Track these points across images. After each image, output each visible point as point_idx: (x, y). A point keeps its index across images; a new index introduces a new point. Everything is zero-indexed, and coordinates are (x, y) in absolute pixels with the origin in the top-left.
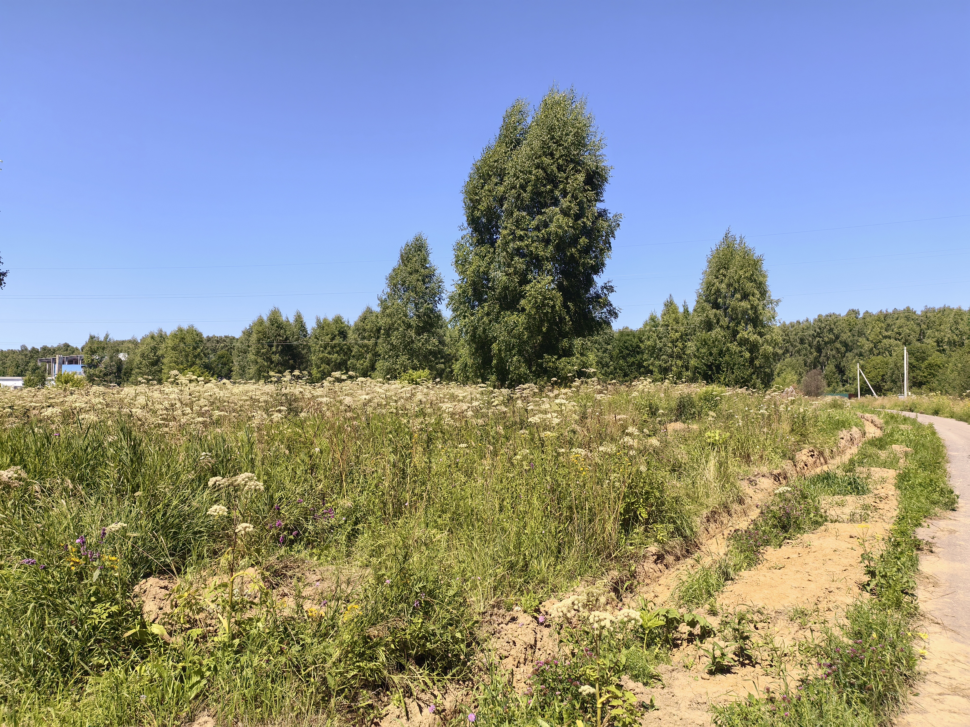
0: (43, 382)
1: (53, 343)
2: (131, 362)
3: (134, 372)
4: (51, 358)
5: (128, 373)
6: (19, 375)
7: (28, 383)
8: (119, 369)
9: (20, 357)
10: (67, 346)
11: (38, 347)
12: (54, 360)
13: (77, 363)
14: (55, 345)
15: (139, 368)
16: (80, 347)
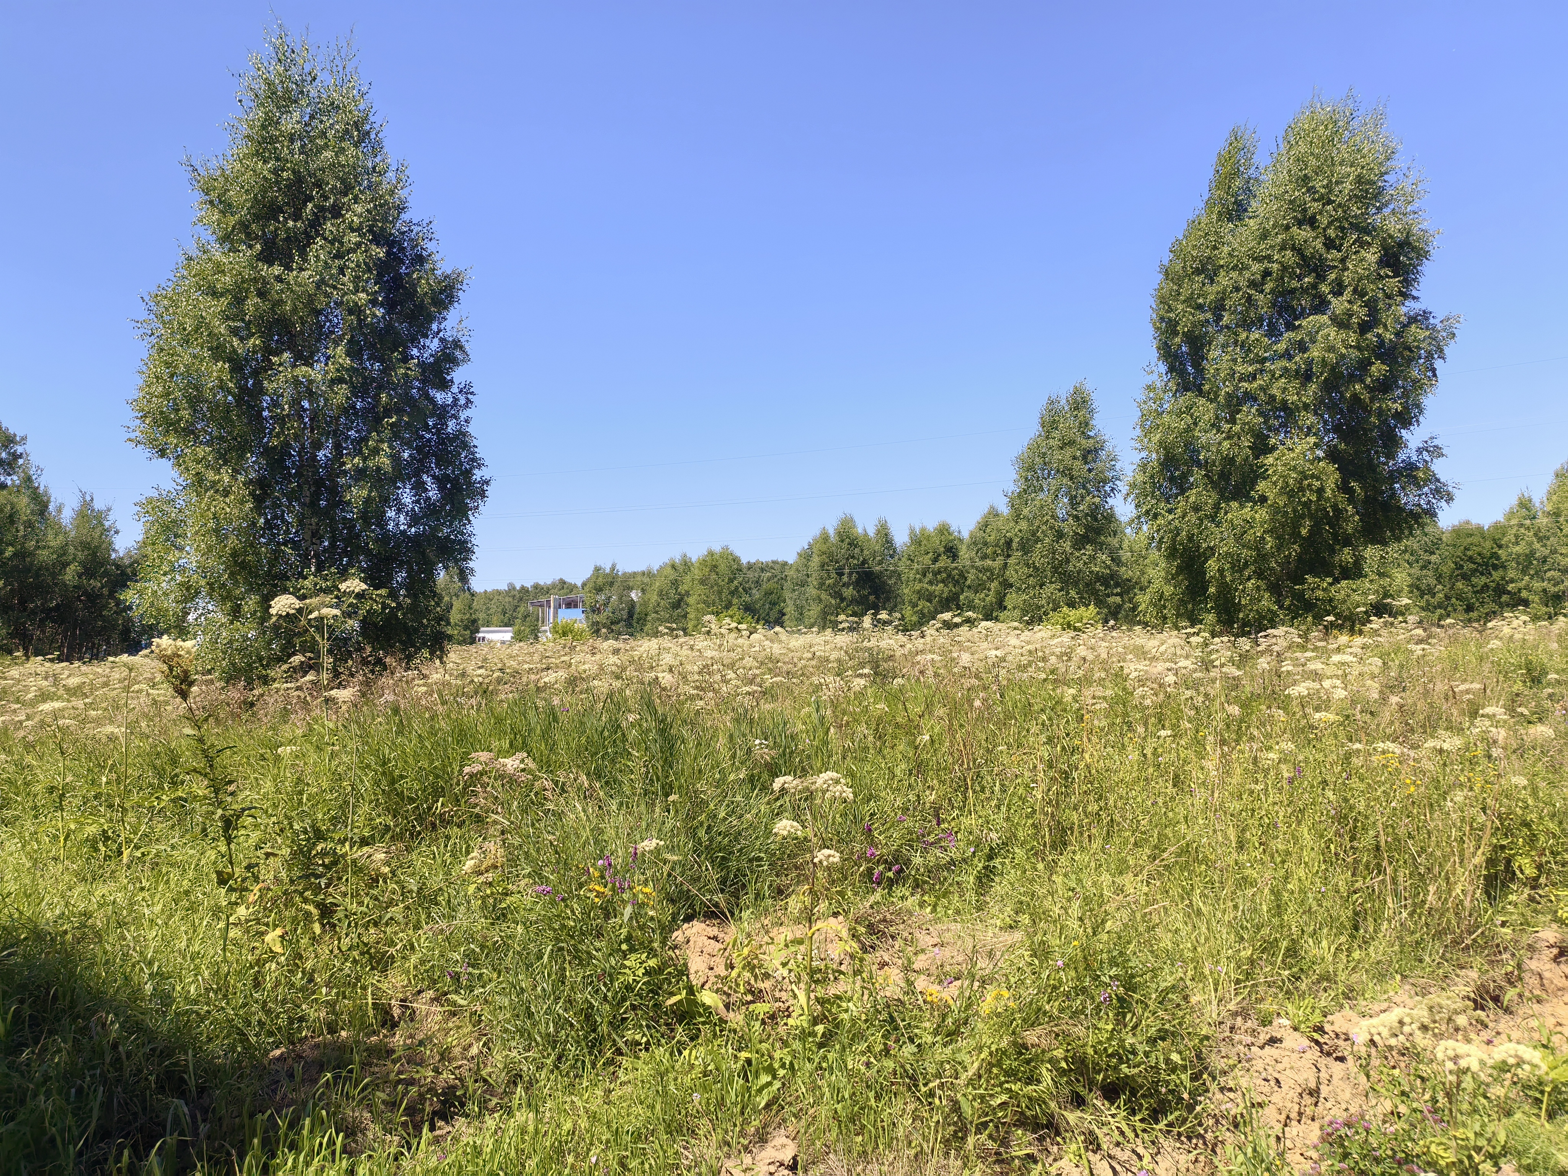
0: (535, 634)
1: (546, 580)
2: (645, 604)
3: (649, 618)
4: (543, 599)
5: (643, 620)
6: (506, 625)
7: (519, 637)
8: (631, 615)
9: (507, 599)
10: (563, 582)
11: (528, 585)
12: (548, 602)
13: (576, 606)
14: (549, 582)
15: (656, 612)
16: (579, 584)
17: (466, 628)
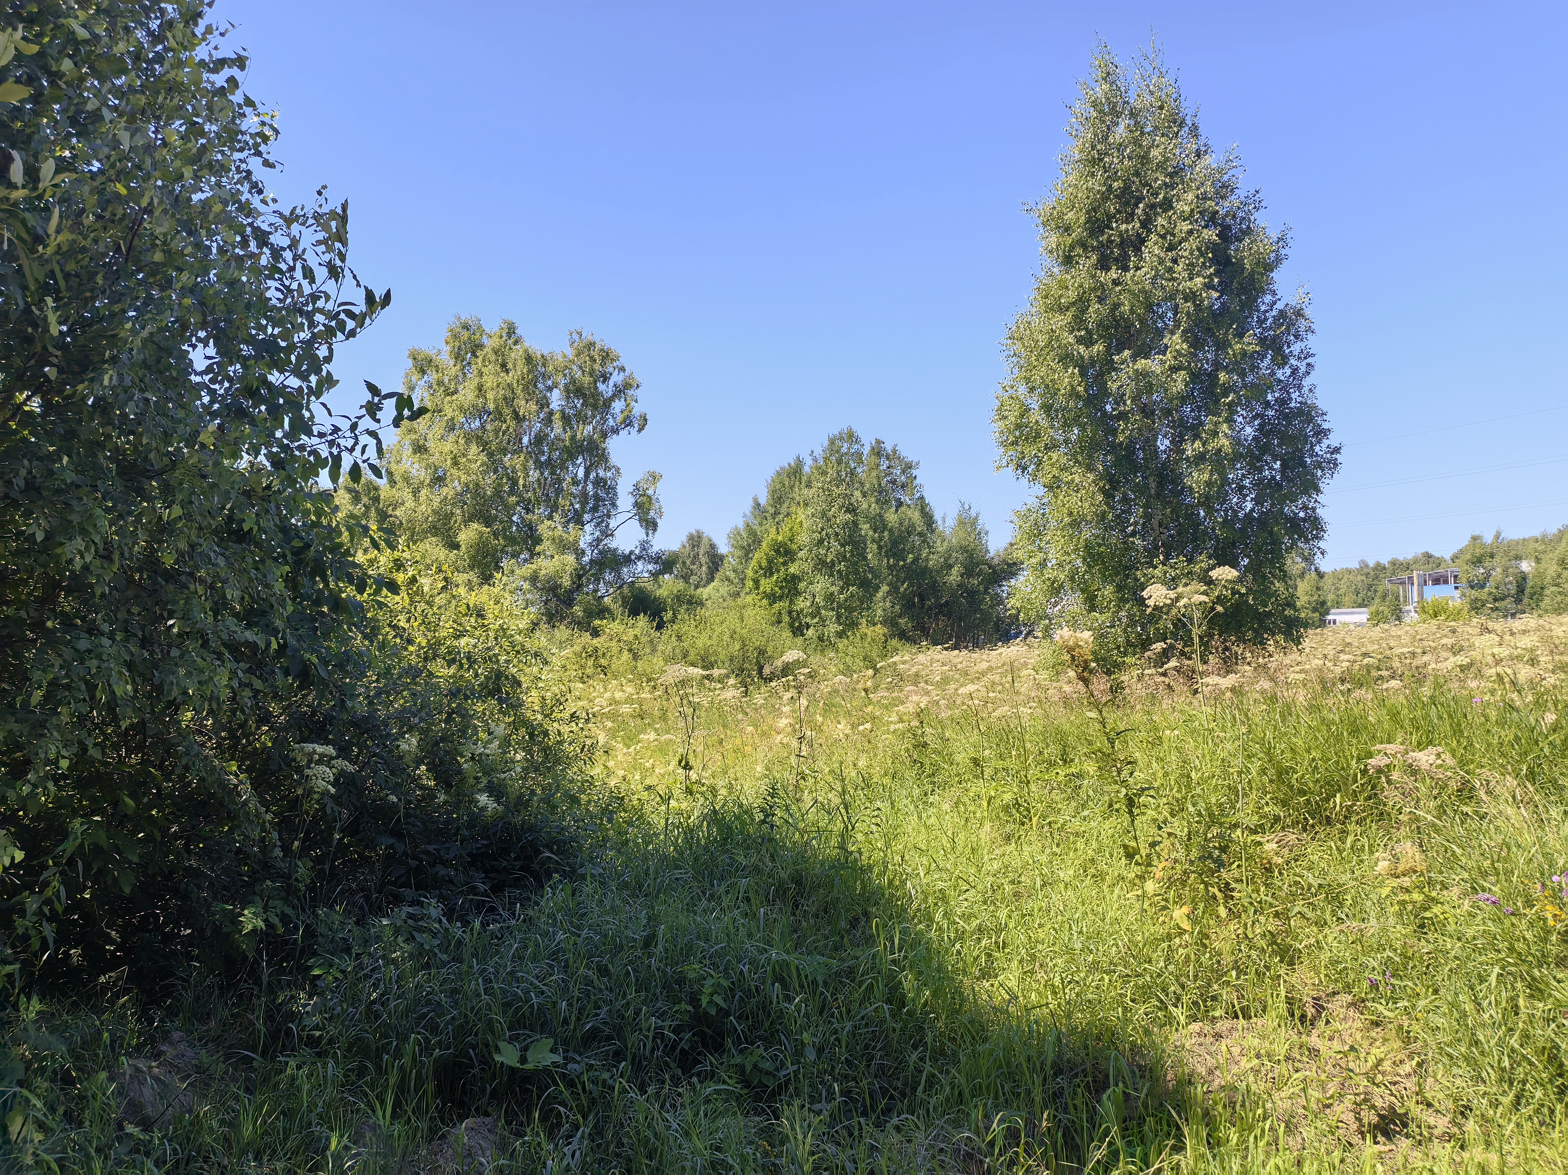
0: (1398, 615)
2: (1540, 575)
3: (1547, 592)
4: (1405, 576)
5: (1538, 595)
6: (1360, 606)
7: (1377, 619)
8: (1521, 590)
9: (1359, 578)
10: (1428, 556)
11: (1385, 561)
12: (1411, 579)
13: (1446, 582)
14: (1410, 556)
16: (1448, 556)
17: (1315, 610)
